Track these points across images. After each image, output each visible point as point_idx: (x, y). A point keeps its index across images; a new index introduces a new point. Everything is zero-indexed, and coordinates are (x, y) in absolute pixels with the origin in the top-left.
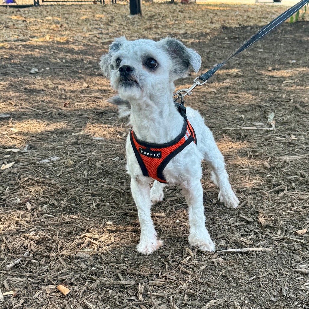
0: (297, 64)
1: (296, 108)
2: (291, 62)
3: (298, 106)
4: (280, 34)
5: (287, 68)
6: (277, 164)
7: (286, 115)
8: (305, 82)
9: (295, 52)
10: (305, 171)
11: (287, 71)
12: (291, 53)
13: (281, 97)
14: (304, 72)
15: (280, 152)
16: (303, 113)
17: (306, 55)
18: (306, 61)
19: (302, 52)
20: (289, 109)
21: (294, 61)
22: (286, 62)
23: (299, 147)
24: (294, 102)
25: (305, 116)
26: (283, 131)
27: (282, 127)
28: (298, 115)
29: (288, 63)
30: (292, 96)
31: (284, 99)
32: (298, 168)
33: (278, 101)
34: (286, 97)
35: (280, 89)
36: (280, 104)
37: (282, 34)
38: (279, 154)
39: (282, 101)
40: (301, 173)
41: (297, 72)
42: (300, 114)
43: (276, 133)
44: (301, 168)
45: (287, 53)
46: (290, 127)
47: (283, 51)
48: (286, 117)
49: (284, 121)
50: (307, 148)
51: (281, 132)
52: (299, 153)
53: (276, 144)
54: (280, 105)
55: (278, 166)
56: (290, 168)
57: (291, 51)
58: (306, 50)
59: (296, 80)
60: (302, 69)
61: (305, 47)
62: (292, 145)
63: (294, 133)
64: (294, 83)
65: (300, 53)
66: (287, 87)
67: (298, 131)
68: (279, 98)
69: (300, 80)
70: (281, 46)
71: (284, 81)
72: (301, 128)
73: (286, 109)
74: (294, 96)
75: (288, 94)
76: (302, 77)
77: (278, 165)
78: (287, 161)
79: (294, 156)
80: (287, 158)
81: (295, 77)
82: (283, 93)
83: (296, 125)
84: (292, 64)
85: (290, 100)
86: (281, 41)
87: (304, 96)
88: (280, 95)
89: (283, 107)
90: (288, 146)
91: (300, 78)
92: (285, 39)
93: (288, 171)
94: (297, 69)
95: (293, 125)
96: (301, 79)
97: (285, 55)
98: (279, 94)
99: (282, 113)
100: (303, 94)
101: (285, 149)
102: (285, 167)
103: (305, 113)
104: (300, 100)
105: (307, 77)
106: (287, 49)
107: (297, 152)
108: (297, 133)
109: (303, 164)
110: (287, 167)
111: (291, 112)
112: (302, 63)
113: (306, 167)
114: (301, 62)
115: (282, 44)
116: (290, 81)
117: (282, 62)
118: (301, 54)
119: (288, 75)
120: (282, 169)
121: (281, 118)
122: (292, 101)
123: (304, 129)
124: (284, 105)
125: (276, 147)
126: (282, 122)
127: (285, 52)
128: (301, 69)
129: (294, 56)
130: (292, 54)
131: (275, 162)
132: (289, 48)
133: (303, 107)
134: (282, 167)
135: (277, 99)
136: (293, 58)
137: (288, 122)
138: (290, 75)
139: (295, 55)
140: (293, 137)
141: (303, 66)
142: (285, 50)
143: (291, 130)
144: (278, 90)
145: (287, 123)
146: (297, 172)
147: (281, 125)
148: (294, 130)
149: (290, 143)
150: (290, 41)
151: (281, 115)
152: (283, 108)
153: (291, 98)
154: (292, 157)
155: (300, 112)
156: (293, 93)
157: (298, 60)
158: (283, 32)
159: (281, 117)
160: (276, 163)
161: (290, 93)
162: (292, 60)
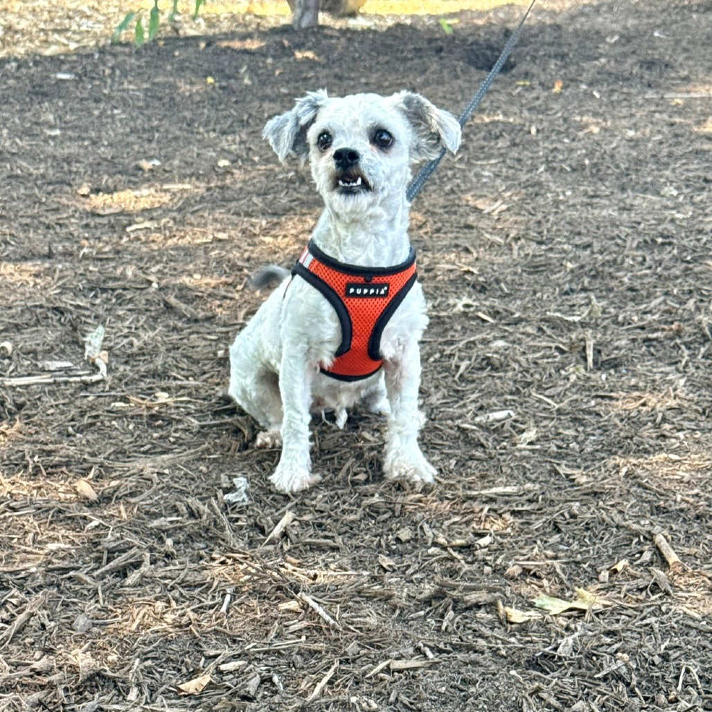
0: (166, 171)
1: (168, 307)
2: (146, 165)
3: (172, 300)
4: (109, 81)
5: (135, 183)
6: (118, 487)
7: (141, 332)
8: (191, 224)
9: (157, 135)
10: (201, 500)
11: (137, 193)
12: (145, 136)
13: (123, 276)
14: (185, 195)
15: (126, 447)
16: (189, 321)
17: (190, 143)
18: (189, 160)
19: (178, 133)
20: (147, 310)
21: (157, 163)
22: (133, 164)
23: (180, 426)
24: (160, 289)
25: (194, 329)
26: (133, 381)
27: (128, 368)
28: (175, 329)
29: (139, 168)
30: (154, 269)
31: (130, 281)
32: (182, 492)
33: (113, 290)
34: (135, 276)
35: (118, 252)
36: (119, 297)
37: (113, 80)
38: (121, 453)
39: (125, 289)
40: (188, 507)
41: (166, 198)
42: (180, 324)
43: (111, 388)
44: (189, 490)
45: (132, 138)
46: (151, 366)
47: (121, 131)
48: (138, 336)
49: (135, 350)
50: (203, 427)
51: (126, 384)
52: (181, 445)
53: (114, 423)
54: (121, 300)
55: (122, 492)
56: (156, 493)
57: (144, 130)
58: (189, 125)
59: (163, 221)
60: (180, 186)
61: (185, 118)
62: (160, 422)
63: (163, 384)
64: (158, 230)
65: (170, 136)
66: (137, 244)
67: (175, 379)
68: (115, 279)
69: (174, 219)
70: (113, 116)
71: (130, 225)
72: (185, 367)
73: (140, 312)
74: (159, 271)
75: (141, 265)
76: (180, 210)
77: (122, 489)
78: (147, 473)
79: (165, 457)
80: (147, 466)
81: (160, 212)
82: (129, 263)
83: (170, 360)
84: (151, 170)
85: (150, 282)
86: (114, 103)
87: (191, 266)
88: (119, 271)
89: (130, 306)
90: (149, 425)
91: (174, 214)
92: (125, 95)
93: (152, 505)
94: (166, 187)
95: (159, 361)
96: (178, 216)
97: (128, 144)
98: (115, 268)
99: (127, 324)
100: (187, 264)
101: (139, 436)
102: (141, 493)
103: (196, 321)
104: (178, 281)
105: (196, 208)
106: (132, 124)
107: (174, 443)
108: (174, 383)
109: (193, 479)
110: (147, 493)
111: (155, 319)
112: (179, 167)
113: (204, 485)
114: (176, 162)
115: (116, 111)
116: (147, 224)
117: (120, 167)
118: (176, 139)
119: (141, 205)
120: (132, 500)
121: (126, 341)
122: (155, 285)
123: (195, 368)
124: (131, 300)
125: (114, 434)
126: (129, 352)
127: (127, 135)
128: (175, 187)
129: (154, 145)
130: (150, 141)
131: (113, 479)
132: (139, 122)
133: (189, 301)
134: (132, 495)
135: (111, 284)
136: (152, 153)
137: (147, 352)
138: (148, 206)
139: (159, 142)
140: (163, 397)
141: (182, 178)
142: (128, 130)
143: (155, 374)
144: (111, 256)
145: (144, 354)
146: (178, 503)
147: (126, 363)
148: (163, 375)
149: (153, 417)
150: (139, 100)
151: (126, 331)
152: (130, 310)
153: (152, 278)
154: (160, 458)
155: (180, 318)
156: (158, 262)
157: (167, 158)
158: (118, 72)
159: (126, 337)
160: (114, 483)
161: (149, 261)
162: (150, 158)
